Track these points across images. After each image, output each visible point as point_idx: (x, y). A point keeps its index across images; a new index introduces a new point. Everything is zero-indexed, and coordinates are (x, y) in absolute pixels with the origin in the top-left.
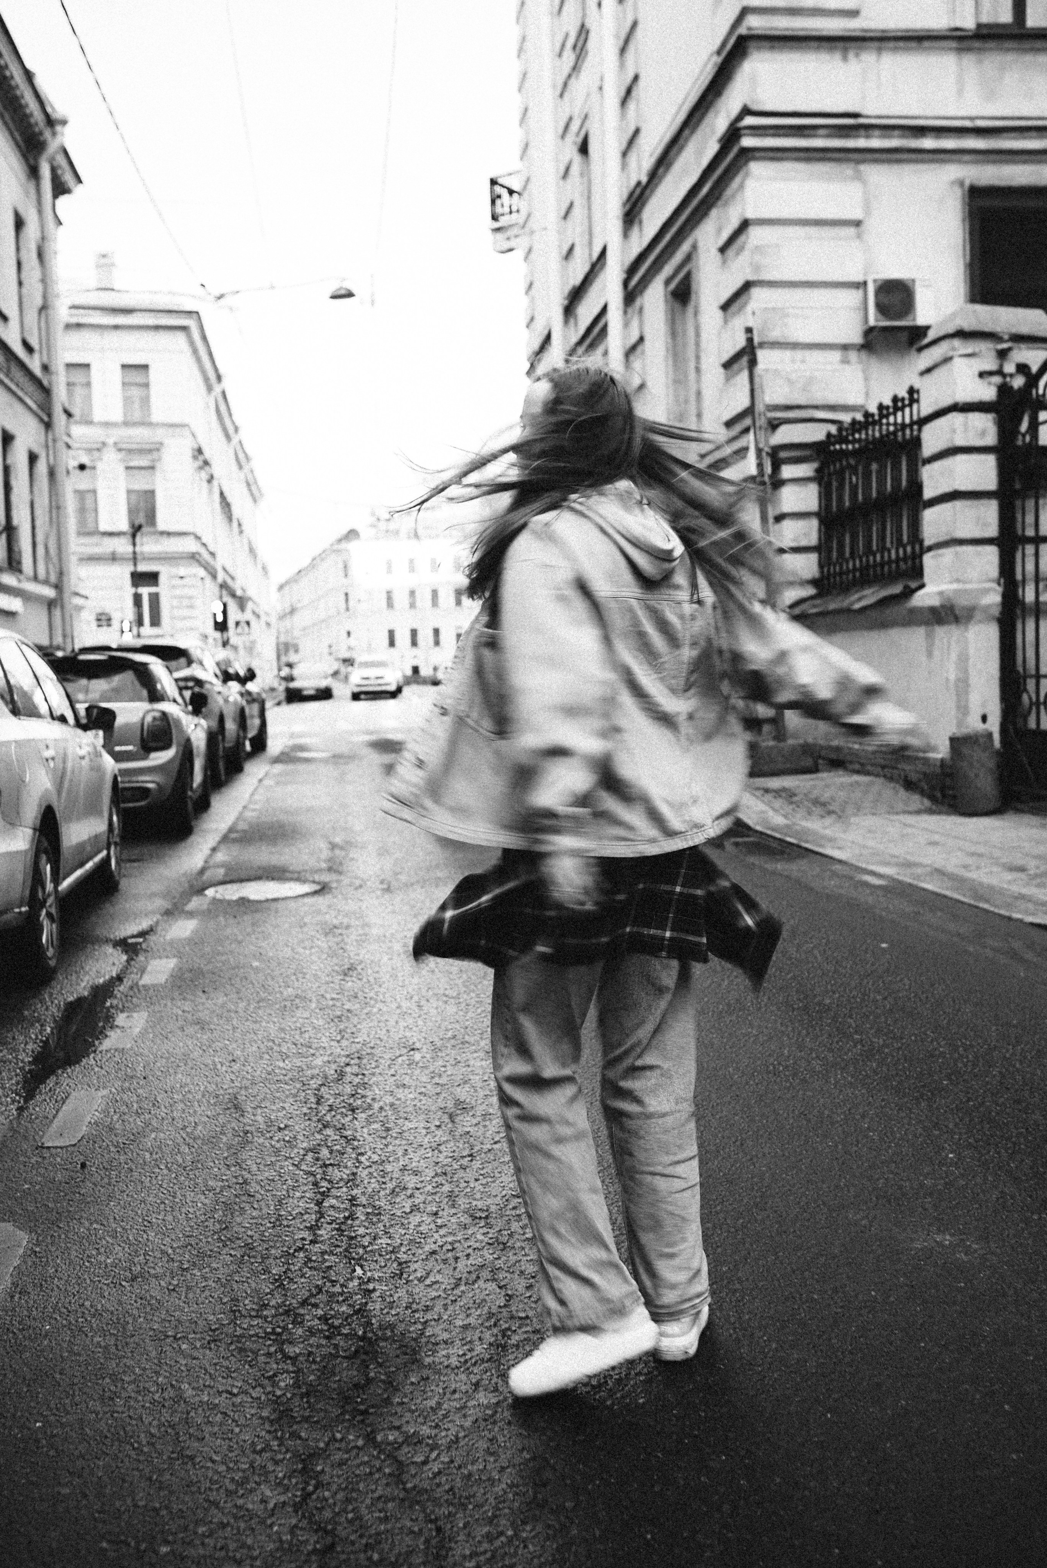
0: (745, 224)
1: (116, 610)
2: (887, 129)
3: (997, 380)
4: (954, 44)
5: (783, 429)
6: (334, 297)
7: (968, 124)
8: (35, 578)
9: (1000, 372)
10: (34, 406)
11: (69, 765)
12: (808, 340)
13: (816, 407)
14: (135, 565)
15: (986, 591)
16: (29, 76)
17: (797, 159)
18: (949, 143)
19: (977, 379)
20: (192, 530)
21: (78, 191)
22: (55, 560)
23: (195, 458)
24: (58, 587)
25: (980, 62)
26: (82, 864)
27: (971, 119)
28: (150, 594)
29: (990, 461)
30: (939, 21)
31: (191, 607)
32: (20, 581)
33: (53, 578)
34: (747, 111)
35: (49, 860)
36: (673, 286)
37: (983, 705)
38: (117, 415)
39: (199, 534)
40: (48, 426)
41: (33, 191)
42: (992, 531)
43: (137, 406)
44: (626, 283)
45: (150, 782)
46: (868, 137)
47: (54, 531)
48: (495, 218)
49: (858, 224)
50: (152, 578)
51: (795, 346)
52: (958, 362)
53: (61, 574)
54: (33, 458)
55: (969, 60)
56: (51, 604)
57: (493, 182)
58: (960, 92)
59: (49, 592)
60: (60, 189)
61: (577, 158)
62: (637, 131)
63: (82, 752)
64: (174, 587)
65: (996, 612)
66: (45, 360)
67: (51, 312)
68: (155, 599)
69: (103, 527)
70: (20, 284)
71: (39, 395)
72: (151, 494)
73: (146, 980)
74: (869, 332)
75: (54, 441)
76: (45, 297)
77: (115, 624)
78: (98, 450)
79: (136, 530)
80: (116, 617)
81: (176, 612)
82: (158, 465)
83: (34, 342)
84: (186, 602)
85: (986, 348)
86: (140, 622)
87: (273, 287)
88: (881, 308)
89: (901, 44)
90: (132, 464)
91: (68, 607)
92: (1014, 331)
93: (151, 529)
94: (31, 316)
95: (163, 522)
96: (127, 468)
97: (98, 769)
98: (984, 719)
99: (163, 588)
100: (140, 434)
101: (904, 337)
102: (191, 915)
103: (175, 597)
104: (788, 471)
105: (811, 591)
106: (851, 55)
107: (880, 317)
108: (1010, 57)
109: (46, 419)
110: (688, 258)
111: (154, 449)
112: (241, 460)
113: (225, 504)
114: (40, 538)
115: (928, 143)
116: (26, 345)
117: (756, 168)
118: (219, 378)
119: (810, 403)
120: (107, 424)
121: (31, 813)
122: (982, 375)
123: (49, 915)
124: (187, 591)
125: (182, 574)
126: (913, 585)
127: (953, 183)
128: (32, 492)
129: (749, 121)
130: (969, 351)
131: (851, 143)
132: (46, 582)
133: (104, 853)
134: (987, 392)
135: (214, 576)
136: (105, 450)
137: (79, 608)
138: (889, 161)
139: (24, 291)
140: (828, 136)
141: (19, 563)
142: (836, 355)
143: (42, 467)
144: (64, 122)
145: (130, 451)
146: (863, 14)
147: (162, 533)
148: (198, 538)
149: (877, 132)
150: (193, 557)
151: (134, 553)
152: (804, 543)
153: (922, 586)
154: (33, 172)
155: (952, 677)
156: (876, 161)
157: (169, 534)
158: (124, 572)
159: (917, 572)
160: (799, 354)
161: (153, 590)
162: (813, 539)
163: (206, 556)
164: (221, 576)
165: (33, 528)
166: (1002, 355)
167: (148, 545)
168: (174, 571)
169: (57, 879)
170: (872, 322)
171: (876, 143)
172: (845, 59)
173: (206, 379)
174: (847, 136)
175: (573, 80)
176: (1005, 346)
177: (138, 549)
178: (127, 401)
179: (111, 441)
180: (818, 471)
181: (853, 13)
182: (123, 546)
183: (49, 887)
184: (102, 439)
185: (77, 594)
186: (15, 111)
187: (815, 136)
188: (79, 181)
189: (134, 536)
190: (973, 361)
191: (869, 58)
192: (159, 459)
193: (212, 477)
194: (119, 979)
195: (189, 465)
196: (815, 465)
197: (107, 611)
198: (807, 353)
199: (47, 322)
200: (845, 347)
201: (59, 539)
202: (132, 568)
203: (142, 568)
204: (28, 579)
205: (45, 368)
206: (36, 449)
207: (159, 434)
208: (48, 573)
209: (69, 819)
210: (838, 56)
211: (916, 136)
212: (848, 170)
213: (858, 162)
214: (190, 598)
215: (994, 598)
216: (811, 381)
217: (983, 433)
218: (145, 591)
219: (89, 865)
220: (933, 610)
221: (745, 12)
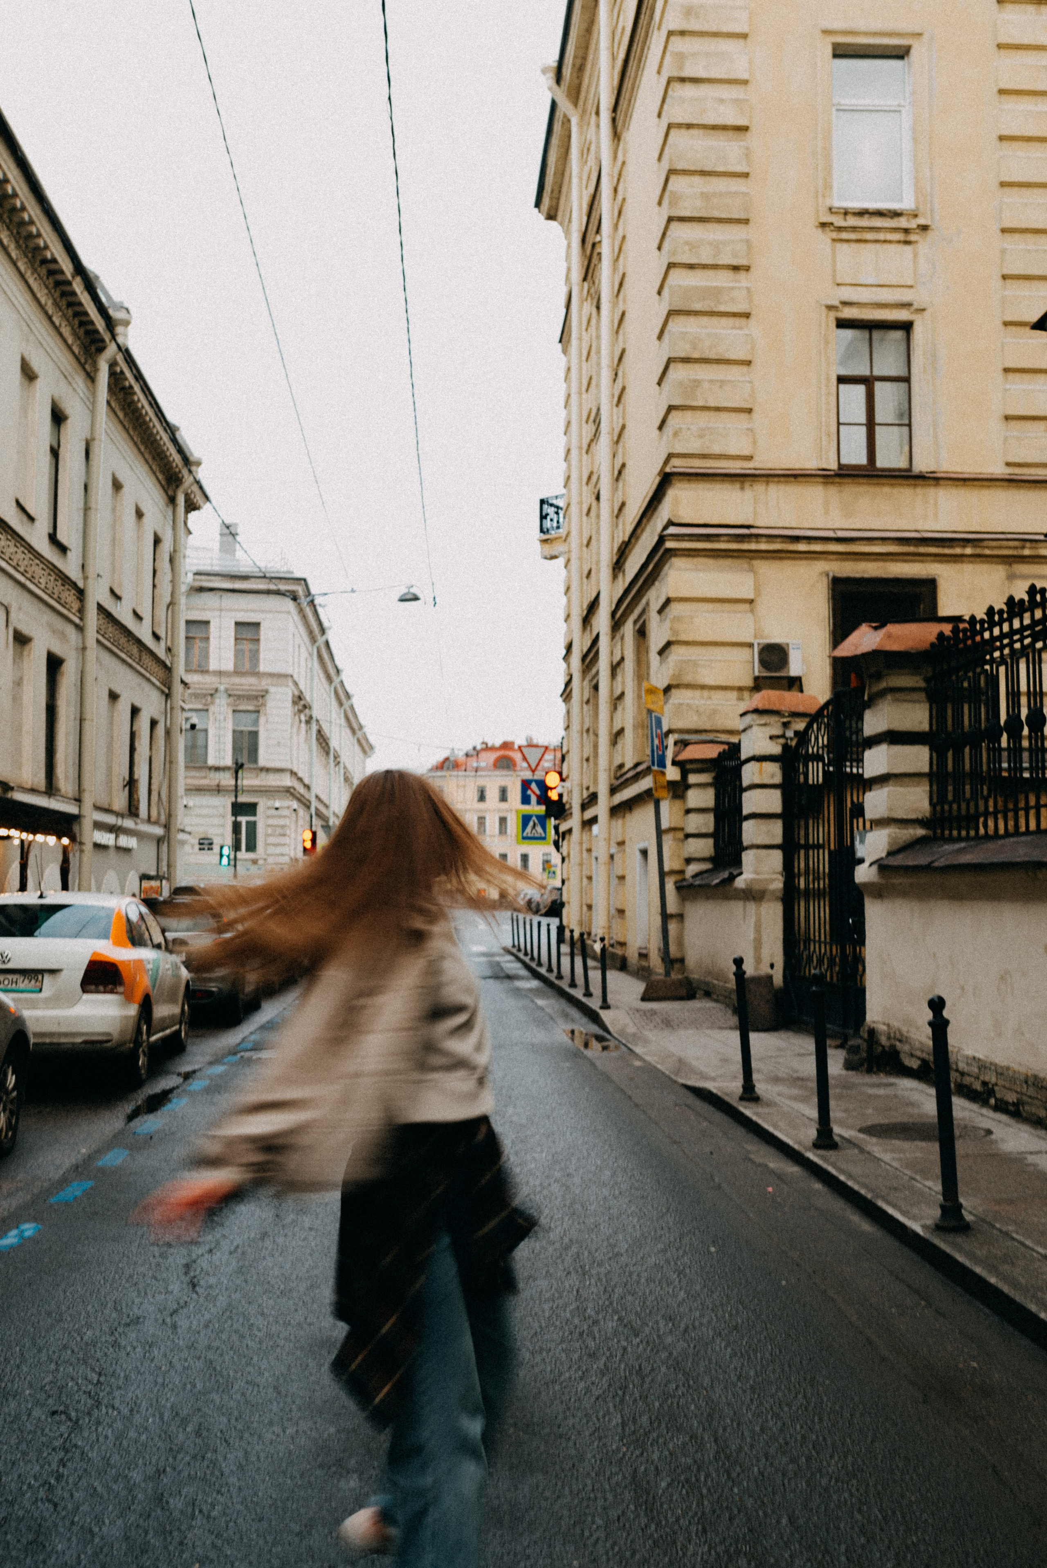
0: (668, 601)
1: (217, 835)
2: (770, 538)
3: (782, 741)
4: (821, 480)
5: (690, 748)
6: (402, 600)
7: (831, 534)
8: (149, 820)
9: (783, 736)
10: (158, 683)
11: (160, 973)
12: (712, 683)
13: (718, 731)
14: (236, 797)
15: (774, 880)
16: (171, 430)
17: (705, 556)
18: (818, 547)
19: (768, 740)
20: (289, 766)
21: (207, 507)
22: (165, 803)
23: (294, 703)
24: (167, 827)
25: (841, 492)
26: (163, 1030)
27: (834, 530)
28: (248, 823)
29: (777, 794)
30: (811, 464)
31: (284, 835)
32: (136, 824)
33: (163, 819)
34: (670, 523)
35: (146, 1023)
36: (637, 627)
37: (772, 955)
38: (229, 666)
39: (295, 770)
40: (168, 696)
41: (170, 513)
42: (778, 840)
43: (247, 660)
44: (613, 614)
45: (213, 987)
46: (757, 542)
47: (166, 781)
48: (542, 531)
49: (751, 602)
50: (250, 809)
51: (703, 687)
52: (755, 729)
53: (170, 816)
54: (154, 723)
55: (833, 490)
56: (159, 841)
57: (542, 502)
58: (827, 513)
59: (159, 831)
60: (191, 507)
61: (594, 503)
62: (623, 504)
63: (167, 966)
64: (268, 817)
65: (780, 894)
66: (169, 644)
67: (176, 607)
68: (252, 827)
69: (211, 761)
70: (154, 586)
71: (161, 673)
72: (254, 735)
73: (192, 1088)
74: (756, 679)
75: (172, 708)
76: (173, 594)
77: (216, 849)
78: (212, 695)
79: (238, 767)
80: (217, 842)
81: (271, 840)
82: (262, 709)
83: (162, 633)
84: (279, 831)
85: (773, 719)
86: (237, 847)
87: (353, 591)
88: (763, 663)
89: (782, 479)
90: (241, 708)
91: (172, 843)
92: (793, 710)
93: (252, 766)
94: (161, 612)
95: (263, 760)
96: (234, 711)
97: (178, 976)
98: (772, 966)
99: (261, 819)
100: (248, 683)
101: (785, 682)
102: (224, 1064)
103: (269, 826)
104: (693, 779)
105: (707, 866)
106: (747, 485)
107: (763, 670)
108: (863, 489)
109: (167, 691)
110: (643, 612)
111: (261, 696)
112: (342, 697)
113: (322, 740)
114: (155, 787)
115: (802, 547)
116: (156, 637)
117: (677, 562)
118: (323, 631)
119: (714, 728)
120: (220, 673)
121: (139, 995)
122: (771, 738)
123: (143, 1051)
124: (281, 822)
125: (277, 805)
126: (735, 873)
127: (821, 574)
128: (151, 749)
129: (672, 530)
130: (763, 722)
131: (745, 546)
132: (156, 823)
133: (177, 1027)
134: (775, 749)
135: (307, 806)
136: (218, 695)
137: (183, 843)
138: (773, 558)
139: (157, 591)
140: (729, 541)
141: (137, 809)
142: (734, 694)
143: (160, 730)
144: (198, 464)
145: (239, 697)
146: (756, 458)
147: (262, 769)
148: (293, 773)
149: (764, 539)
150: (289, 792)
151: (236, 786)
152: (704, 830)
153: (741, 874)
154: (172, 500)
155: (752, 937)
156: (763, 558)
157: (267, 770)
158: (225, 803)
159: (738, 863)
160: (706, 693)
161: (251, 819)
162: (711, 828)
163: (302, 790)
164: (314, 804)
165: (150, 778)
166: (786, 725)
167: (248, 780)
168: (270, 803)
169: (149, 1034)
170: (757, 674)
171: (763, 546)
172: (742, 488)
173: (311, 633)
174: (742, 542)
175: (593, 444)
176: (785, 720)
177: (239, 782)
178: (238, 653)
179: (222, 688)
180: (715, 778)
181: (750, 458)
182: (227, 779)
183: (145, 1037)
184: (214, 686)
185: (183, 831)
186: (162, 459)
187: (719, 541)
188: (207, 498)
189: (237, 772)
190: (764, 729)
191: (760, 487)
192: (264, 705)
193: (311, 717)
194: (178, 1087)
195: (288, 709)
196: (713, 774)
197: (209, 836)
198: (712, 692)
199: (173, 612)
200: (740, 689)
201: (170, 787)
202: (233, 799)
203: (242, 799)
204: (143, 821)
205: (169, 650)
206: (156, 717)
207: (264, 683)
208: (159, 814)
209: (157, 1002)
210: (738, 486)
211: (792, 542)
212: (743, 564)
213: (752, 558)
214: (283, 827)
215: (778, 884)
216: (715, 712)
217: (772, 776)
218: (243, 820)
219: (168, 1032)
220: (743, 891)
221: (670, 456)
